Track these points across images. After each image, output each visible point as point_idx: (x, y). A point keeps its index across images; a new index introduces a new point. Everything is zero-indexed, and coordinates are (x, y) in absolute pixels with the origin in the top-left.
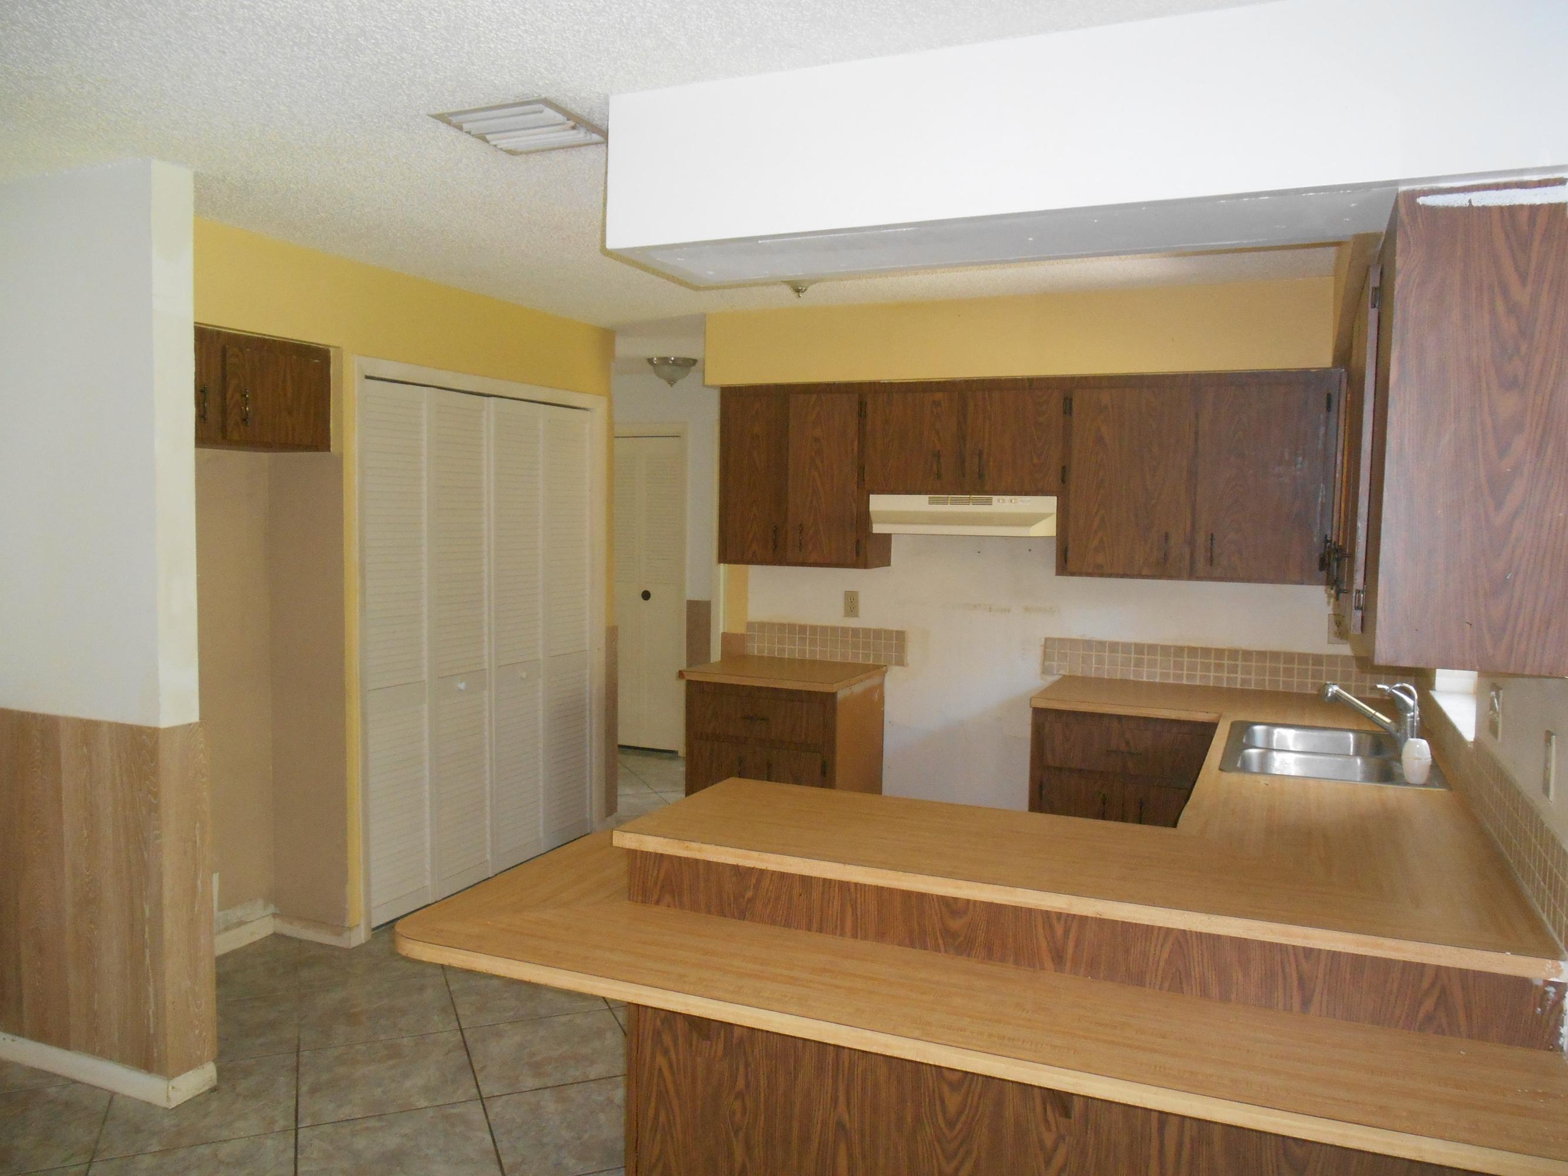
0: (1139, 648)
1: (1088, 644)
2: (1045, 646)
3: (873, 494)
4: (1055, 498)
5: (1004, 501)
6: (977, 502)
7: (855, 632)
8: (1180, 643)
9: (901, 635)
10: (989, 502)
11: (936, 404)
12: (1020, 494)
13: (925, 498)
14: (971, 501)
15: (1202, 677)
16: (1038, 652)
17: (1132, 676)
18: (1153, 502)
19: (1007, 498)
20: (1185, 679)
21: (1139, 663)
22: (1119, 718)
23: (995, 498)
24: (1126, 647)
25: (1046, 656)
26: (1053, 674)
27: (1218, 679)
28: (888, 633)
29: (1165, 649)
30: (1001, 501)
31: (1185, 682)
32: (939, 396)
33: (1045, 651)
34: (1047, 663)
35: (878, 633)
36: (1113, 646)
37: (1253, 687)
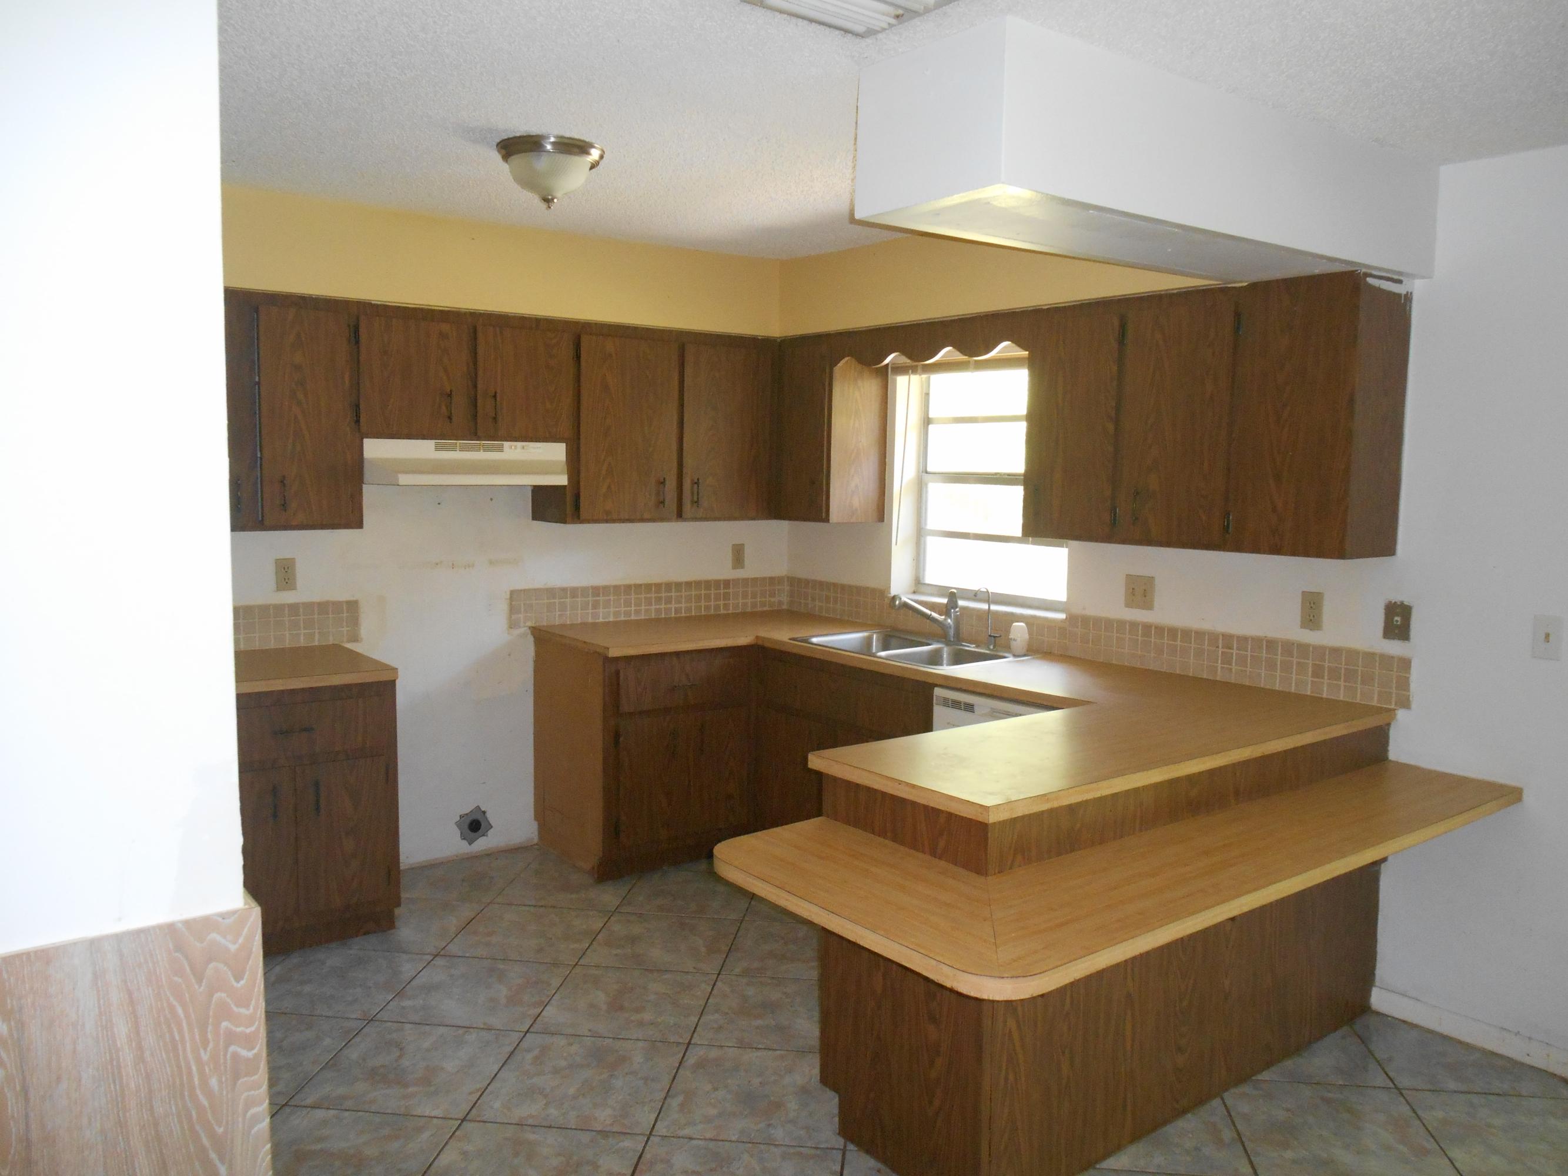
0: (596, 591)
1: (551, 592)
2: (511, 599)
3: (367, 438)
4: (564, 445)
5: (516, 447)
6: (487, 449)
7: (294, 608)
8: (627, 582)
9: (353, 606)
10: (500, 449)
11: (443, 336)
12: (531, 440)
13: (430, 444)
14: (482, 448)
15: (647, 611)
16: (503, 607)
17: (590, 618)
18: (651, 449)
19: (519, 444)
20: (633, 615)
21: (596, 606)
22: (678, 654)
23: (506, 444)
24: (585, 591)
25: (513, 610)
26: (520, 627)
27: (658, 611)
28: (337, 605)
29: (617, 588)
30: (513, 447)
31: (633, 617)
32: (445, 327)
33: (511, 604)
34: (514, 617)
35: (323, 607)
36: (574, 592)
37: (683, 615)
